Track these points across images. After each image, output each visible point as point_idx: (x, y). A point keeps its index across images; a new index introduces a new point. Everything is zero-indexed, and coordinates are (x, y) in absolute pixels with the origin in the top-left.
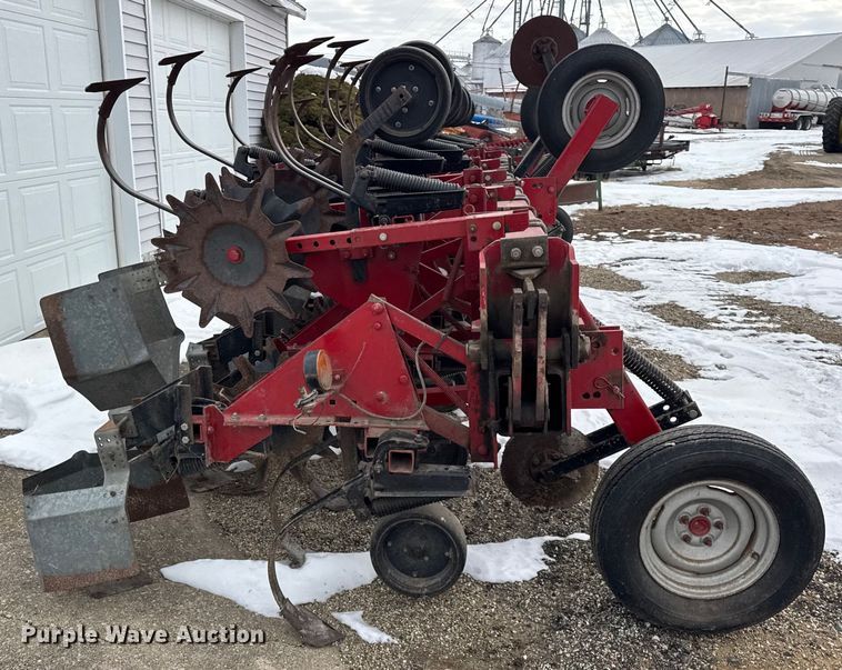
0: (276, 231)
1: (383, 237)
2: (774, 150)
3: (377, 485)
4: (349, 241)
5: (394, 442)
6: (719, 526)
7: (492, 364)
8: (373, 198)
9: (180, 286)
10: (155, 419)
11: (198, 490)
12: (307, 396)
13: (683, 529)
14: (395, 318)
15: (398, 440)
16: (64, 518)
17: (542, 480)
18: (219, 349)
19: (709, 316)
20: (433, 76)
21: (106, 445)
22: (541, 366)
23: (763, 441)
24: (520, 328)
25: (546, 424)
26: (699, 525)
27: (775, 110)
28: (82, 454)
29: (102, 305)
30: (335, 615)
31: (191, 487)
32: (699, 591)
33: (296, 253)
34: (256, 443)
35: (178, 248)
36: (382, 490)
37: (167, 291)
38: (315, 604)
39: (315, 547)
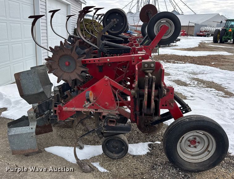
0: (79, 57)
1: (108, 60)
2: (201, 42)
3: (105, 129)
4: (99, 61)
5: (110, 117)
6: (199, 142)
7: (138, 96)
8: (105, 50)
9: (52, 72)
10: (44, 108)
11: (55, 126)
12: (87, 104)
13: (189, 143)
14: (111, 83)
15: (111, 117)
16: (18, 135)
17: (147, 127)
18: (62, 88)
19: (188, 83)
20: (123, 17)
21: (30, 115)
22: (153, 97)
23: (212, 120)
24: (147, 87)
25: (153, 114)
26: (193, 142)
27: (201, 32)
28: (24, 116)
29: (31, 76)
30: (92, 163)
31: (53, 125)
32: (193, 160)
33: (84, 64)
34: (71, 115)
35: (52, 61)
36: (106, 130)
37: (49, 73)
38: (86, 160)
39: (86, 143)
